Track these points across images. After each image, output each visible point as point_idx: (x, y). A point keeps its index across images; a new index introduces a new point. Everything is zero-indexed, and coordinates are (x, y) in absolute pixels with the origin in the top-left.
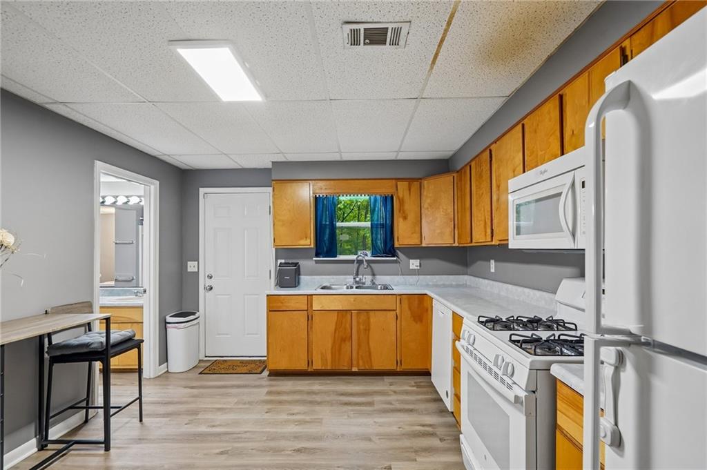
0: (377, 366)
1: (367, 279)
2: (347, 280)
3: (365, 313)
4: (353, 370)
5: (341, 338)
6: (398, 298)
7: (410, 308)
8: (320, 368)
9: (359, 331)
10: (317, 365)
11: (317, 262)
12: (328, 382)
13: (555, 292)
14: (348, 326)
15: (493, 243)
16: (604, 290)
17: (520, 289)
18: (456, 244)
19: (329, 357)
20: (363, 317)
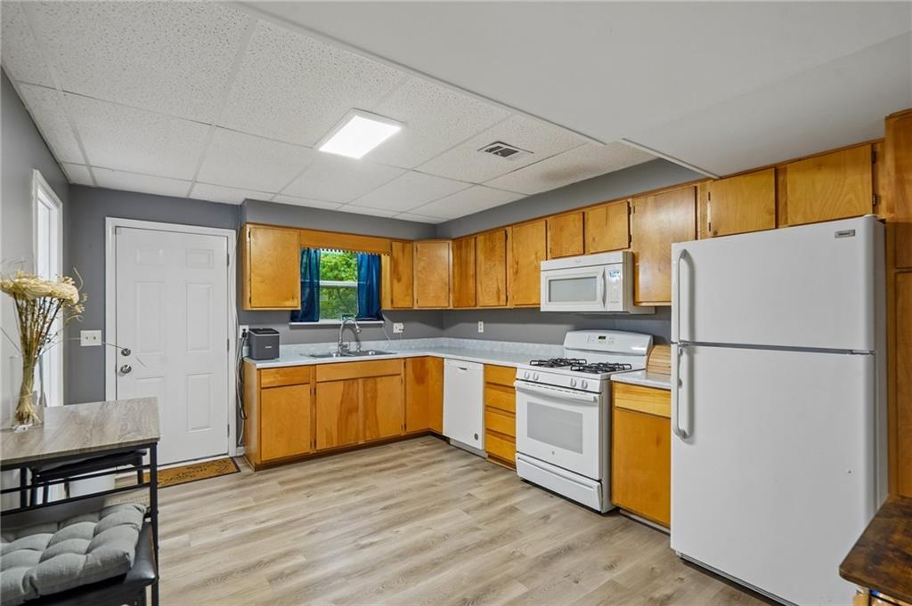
0: (384, 435)
1: (353, 346)
2: (330, 348)
3: (372, 380)
4: (360, 443)
5: (347, 410)
6: (403, 361)
7: (414, 371)
8: (325, 447)
9: (365, 399)
10: (322, 445)
11: (292, 327)
12: (338, 460)
13: (562, 344)
14: (355, 396)
15: (508, 307)
16: (604, 338)
17: (518, 344)
18: (451, 307)
19: (335, 433)
20: (370, 384)
